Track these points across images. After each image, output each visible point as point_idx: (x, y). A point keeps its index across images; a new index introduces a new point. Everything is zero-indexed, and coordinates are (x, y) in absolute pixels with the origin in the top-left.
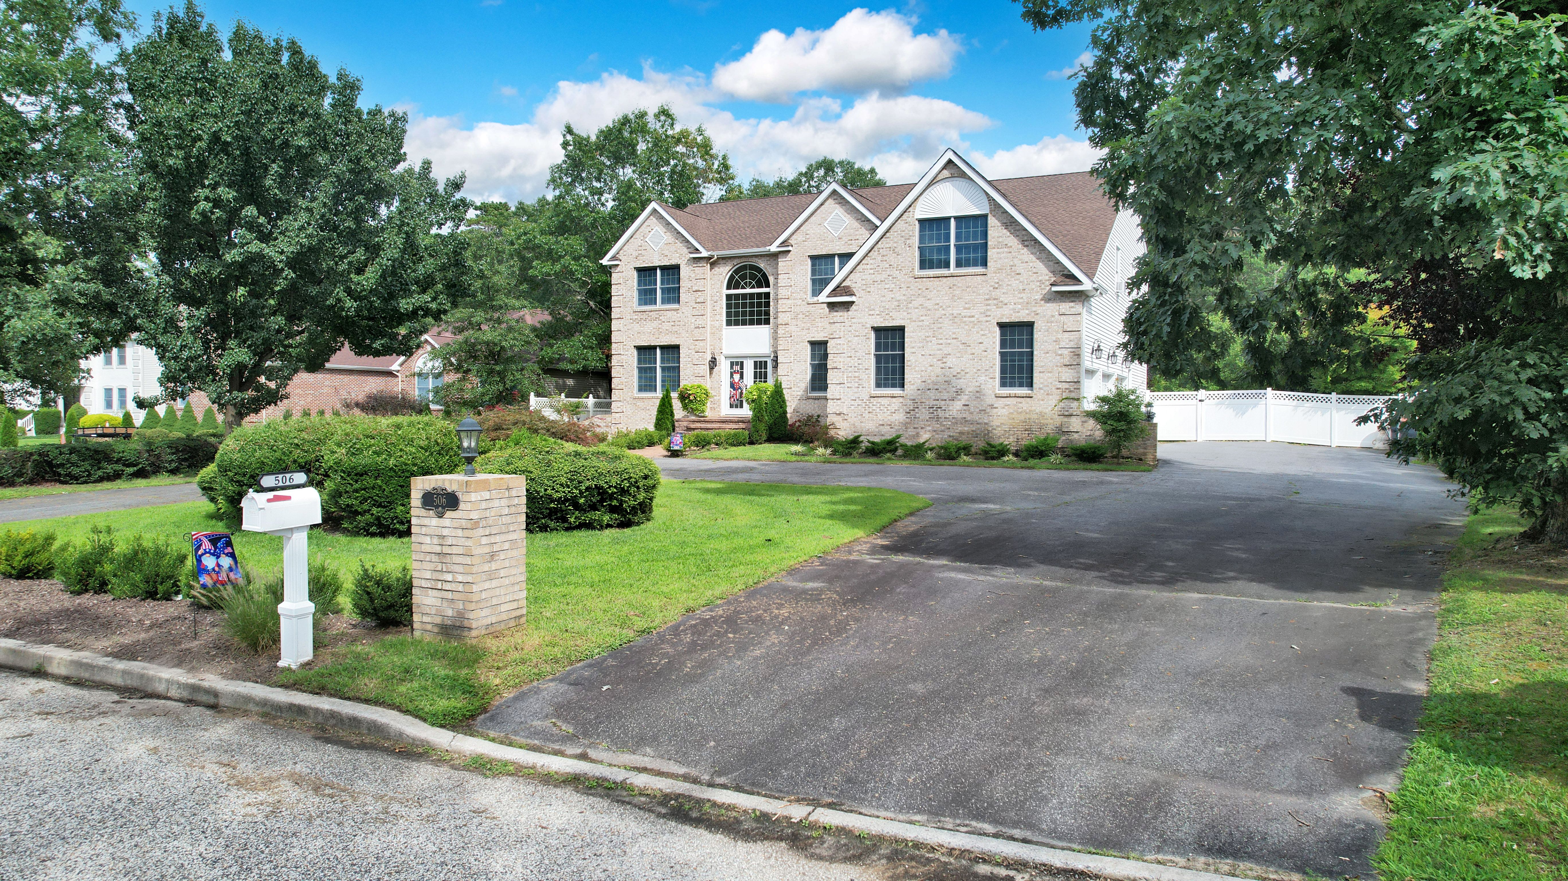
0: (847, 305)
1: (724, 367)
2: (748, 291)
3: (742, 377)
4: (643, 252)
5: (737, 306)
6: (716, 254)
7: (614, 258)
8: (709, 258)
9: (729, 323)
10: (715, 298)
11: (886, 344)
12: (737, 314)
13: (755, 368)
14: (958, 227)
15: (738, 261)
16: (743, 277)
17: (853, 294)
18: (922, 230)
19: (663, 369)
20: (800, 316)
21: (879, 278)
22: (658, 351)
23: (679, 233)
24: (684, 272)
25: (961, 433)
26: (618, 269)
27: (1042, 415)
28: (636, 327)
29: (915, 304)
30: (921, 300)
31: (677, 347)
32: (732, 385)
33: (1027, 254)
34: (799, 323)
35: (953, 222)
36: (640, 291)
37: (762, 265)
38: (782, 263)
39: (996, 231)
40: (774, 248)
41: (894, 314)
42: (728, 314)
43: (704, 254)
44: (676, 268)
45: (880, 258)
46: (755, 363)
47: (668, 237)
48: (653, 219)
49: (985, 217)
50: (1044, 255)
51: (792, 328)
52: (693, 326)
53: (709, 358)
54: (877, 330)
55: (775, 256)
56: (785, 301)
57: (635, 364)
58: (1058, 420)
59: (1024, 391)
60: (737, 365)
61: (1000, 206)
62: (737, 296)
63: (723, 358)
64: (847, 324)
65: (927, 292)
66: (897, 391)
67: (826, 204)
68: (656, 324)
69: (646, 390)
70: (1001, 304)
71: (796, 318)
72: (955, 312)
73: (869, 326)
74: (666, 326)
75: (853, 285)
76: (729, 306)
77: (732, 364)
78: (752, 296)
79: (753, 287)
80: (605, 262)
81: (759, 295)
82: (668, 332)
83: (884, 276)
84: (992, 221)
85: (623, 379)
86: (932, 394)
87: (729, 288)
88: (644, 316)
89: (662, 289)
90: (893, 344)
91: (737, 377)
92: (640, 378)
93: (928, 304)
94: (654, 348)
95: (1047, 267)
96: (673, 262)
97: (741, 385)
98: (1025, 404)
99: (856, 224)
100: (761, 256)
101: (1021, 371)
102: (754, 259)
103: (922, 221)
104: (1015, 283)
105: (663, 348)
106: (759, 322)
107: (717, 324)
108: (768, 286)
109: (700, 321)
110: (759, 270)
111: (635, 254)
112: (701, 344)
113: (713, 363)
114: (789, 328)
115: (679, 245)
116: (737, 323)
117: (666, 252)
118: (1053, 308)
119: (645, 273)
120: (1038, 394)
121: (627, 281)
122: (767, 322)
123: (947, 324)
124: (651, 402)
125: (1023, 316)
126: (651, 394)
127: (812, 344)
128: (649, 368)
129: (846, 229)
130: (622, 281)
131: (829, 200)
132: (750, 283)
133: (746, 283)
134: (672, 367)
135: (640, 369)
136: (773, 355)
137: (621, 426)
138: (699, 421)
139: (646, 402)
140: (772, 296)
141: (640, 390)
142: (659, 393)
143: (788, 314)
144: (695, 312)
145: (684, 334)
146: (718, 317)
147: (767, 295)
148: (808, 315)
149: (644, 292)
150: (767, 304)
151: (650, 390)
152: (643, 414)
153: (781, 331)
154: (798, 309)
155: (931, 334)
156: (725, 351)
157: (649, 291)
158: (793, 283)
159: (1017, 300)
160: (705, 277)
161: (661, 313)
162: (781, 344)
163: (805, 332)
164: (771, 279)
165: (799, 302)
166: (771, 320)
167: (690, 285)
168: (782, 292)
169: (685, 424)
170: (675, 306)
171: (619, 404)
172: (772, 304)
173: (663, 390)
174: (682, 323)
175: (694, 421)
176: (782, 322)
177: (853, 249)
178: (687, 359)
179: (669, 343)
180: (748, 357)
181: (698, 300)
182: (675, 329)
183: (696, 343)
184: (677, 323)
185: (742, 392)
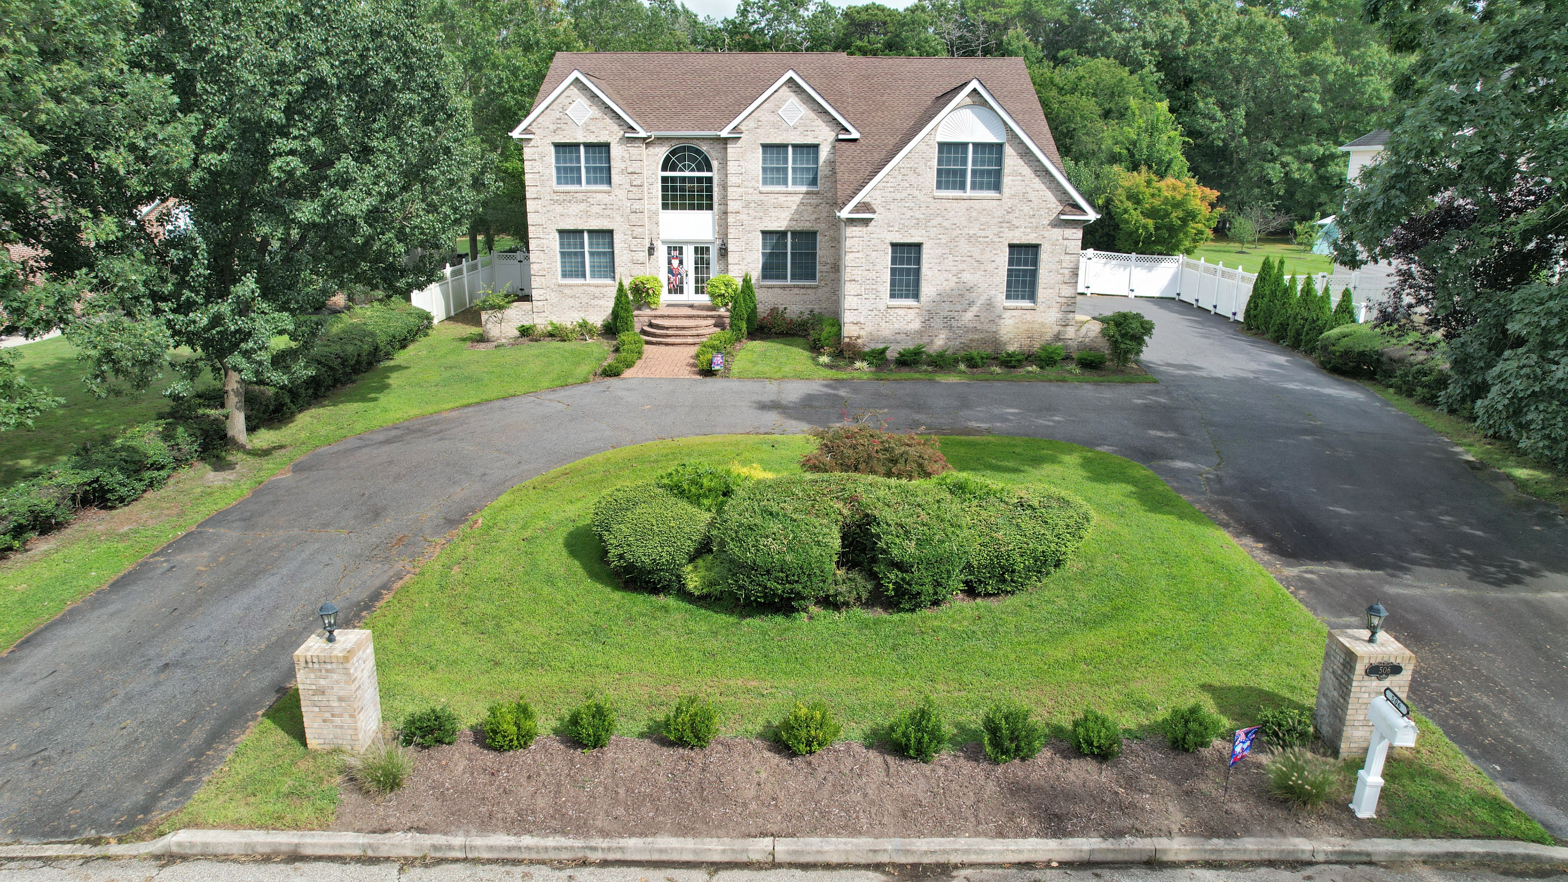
0: (866, 222)
1: (662, 252)
2: (687, 174)
3: (681, 263)
4: (563, 126)
5: (674, 189)
6: (654, 134)
7: (526, 131)
8: (644, 139)
9: (665, 206)
10: (650, 181)
11: (902, 259)
12: (674, 198)
13: (696, 253)
14: (975, 152)
15: (676, 142)
16: (681, 159)
17: (874, 212)
18: (940, 151)
19: (592, 254)
20: (752, 205)
21: (898, 196)
22: (586, 235)
23: (608, 107)
24: (616, 151)
25: (972, 340)
26: (532, 143)
27: (1043, 325)
28: (559, 209)
29: (934, 222)
30: (939, 220)
31: (610, 232)
32: (671, 271)
33: (1038, 184)
34: (751, 212)
35: (971, 147)
36: (558, 169)
37: (704, 148)
38: (731, 149)
39: (1011, 159)
40: (724, 134)
41: (913, 231)
42: (664, 198)
43: (642, 134)
44: (607, 146)
45: (900, 177)
46: (696, 249)
47: (594, 111)
48: (574, 91)
49: (1001, 146)
50: (1053, 186)
51: (743, 217)
52: (628, 211)
53: (648, 245)
54: (894, 245)
55: (725, 141)
56: (735, 189)
57: (558, 249)
58: (1056, 329)
59: (1026, 304)
60: (675, 250)
61: (1016, 136)
62: (673, 179)
63: (660, 243)
64: (866, 238)
65: (945, 213)
66: (911, 302)
67: (780, 91)
68: (583, 206)
69: (571, 276)
70: (1013, 227)
71: (747, 206)
72: (971, 232)
73: (888, 241)
74: (595, 209)
75: (873, 202)
76: (664, 189)
78: (691, 179)
79: (693, 170)
80: (516, 134)
81: (700, 180)
82: (599, 216)
83: (904, 195)
84: (1009, 150)
85: (545, 265)
86: (946, 306)
87: (664, 169)
88: (568, 197)
89: (587, 169)
90: (909, 259)
91: (675, 263)
92: (563, 264)
93: (946, 224)
94: (581, 232)
95: (1055, 196)
96: (602, 139)
97: (681, 271)
98: (1029, 315)
99: (812, 115)
100: (706, 139)
101: (1024, 286)
102: (696, 142)
103: (942, 146)
104: (1026, 209)
105: (590, 232)
106: (700, 207)
107: (653, 208)
108: (710, 169)
109: (637, 206)
110: (700, 153)
111: (552, 127)
112: (640, 230)
113: (651, 250)
114: (739, 217)
115: (608, 121)
116: (674, 207)
117: (593, 128)
118: (1057, 232)
119: (564, 149)
120: (1040, 307)
121: (542, 157)
122: (710, 207)
123: (963, 242)
124: (581, 290)
125: (1031, 239)
126: (580, 281)
127: (764, 233)
128: (576, 254)
129: (801, 119)
130: (536, 157)
131: (785, 88)
132: (689, 166)
133: (684, 166)
134: (604, 253)
135: (563, 254)
136: (718, 242)
137: (545, 314)
138: (662, 317)
139: (575, 290)
140: (715, 182)
141: (564, 275)
142: (589, 280)
143: (739, 202)
144: (631, 196)
145: (618, 218)
146: (654, 201)
147: (710, 180)
148: (760, 204)
149: (566, 169)
150: (710, 189)
151: (577, 276)
152: (571, 302)
153: (731, 219)
154: (749, 198)
155: (947, 251)
156: (663, 236)
157: (572, 169)
158: (743, 171)
159: (1027, 224)
160: (639, 158)
161: (588, 195)
162: (732, 232)
163: (757, 221)
164: (715, 164)
165: (751, 191)
166: (716, 206)
167: (623, 166)
168: (732, 180)
169: (646, 319)
170: (605, 187)
171: (542, 292)
172: (716, 189)
173: (593, 276)
174: (615, 207)
175: (656, 317)
176: (730, 209)
177: (809, 140)
178: (623, 245)
179: (600, 228)
180: (687, 243)
181: (634, 183)
182: (606, 213)
183: (634, 228)
184: (609, 206)
185: (682, 278)
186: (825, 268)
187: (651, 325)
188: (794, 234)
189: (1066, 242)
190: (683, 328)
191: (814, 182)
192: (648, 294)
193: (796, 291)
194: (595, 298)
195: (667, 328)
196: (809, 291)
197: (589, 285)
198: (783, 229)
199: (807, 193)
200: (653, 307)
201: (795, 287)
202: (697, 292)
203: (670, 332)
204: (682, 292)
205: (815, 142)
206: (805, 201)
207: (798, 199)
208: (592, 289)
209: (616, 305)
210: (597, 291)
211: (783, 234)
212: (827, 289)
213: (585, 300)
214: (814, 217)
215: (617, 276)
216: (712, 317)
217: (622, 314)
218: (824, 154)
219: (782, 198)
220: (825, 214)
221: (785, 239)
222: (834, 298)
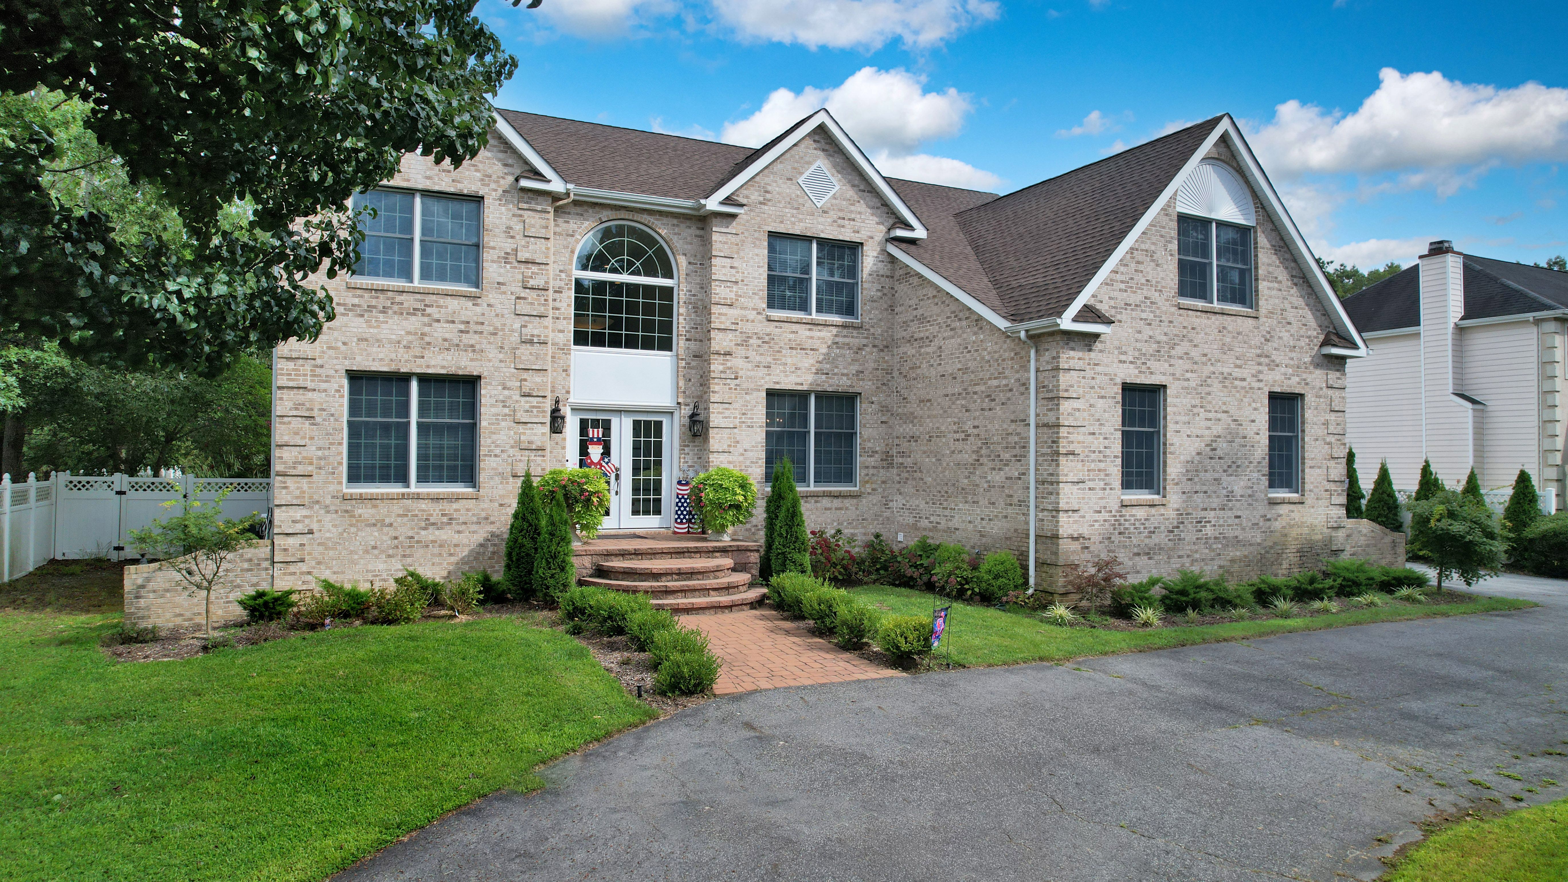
0: (1095, 340)
1: (572, 428)
2: (625, 278)
3: (607, 452)
5: (599, 305)
6: (576, 190)
8: (555, 197)
11: (1136, 414)
12: (599, 322)
13: (636, 432)
14: (1219, 236)
15: (611, 214)
16: (617, 250)
17: (1110, 323)
18: (1180, 229)
19: (425, 429)
20: (754, 341)
22: (415, 386)
24: (496, 214)
27: (1312, 528)
28: (356, 325)
29: (1179, 350)
30: (1185, 346)
31: (472, 382)
34: (751, 354)
35: (1213, 227)
37: (663, 230)
38: (719, 236)
39: (1265, 254)
40: (713, 204)
41: (1153, 364)
42: (579, 320)
43: (557, 185)
44: (478, 200)
46: (636, 424)
49: (1252, 230)
50: (1312, 301)
51: (736, 362)
52: (515, 338)
53: (550, 412)
54: (1126, 388)
56: (725, 309)
57: (344, 414)
58: (1326, 534)
59: (1292, 494)
60: (596, 426)
62: (600, 286)
63: (569, 410)
64: (1089, 373)
65: (1192, 335)
66: (1152, 496)
67: (802, 146)
68: (415, 323)
69: (370, 478)
70: (1273, 366)
71: (744, 343)
72: (1225, 370)
73: (1119, 381)
74: (442, 331)
75: (1105, 304)
76: (580, 304)
77: (584, 426)
78: (632, 289)
79: (637, 273)
81: (649, 290)
82: (448, 346)
83: (1139, 297)
84: (1262, 240)
85: (311, 451)
86: (1198, 500)
87: (579, 267)
88: (382, 301)
89: (427, 246)
90: (1147, 414)
92: (353, 449)
93: (1195, 353)
94: (403, 379)
95: (1316, 318)
96: (468, 187)
98: (1296, 513)
99: (851, 193)
100: (661, 213)
102: (645, 218)
103: (1183, 221)
104: (1285, 336)
105: (424, 379)
106: (648, 344)
107: (560, 338)
108: (669, 272)
109: (534, 329)
110: (651, 241)
112: (538, 378)
113: (556, 422)
114: (732, 362)
116: (598, 341)
118: (1322, 376)
120: (1309, 498)
122: (666, 345)
123: (1216, 386)
124: (397, 508)
125: (1291, 385)
126: (395, 489)
127: (771, 394)
128: (386, 428)
129: (834, 197)
131: (809, 142)
132: (630, 264)
133: (621, 263)
134: (452, 428)
135: (355, 429)
136: (687, 411)
137: (304, 567)
138: (623, 554)
139: (383, 508)
140: (681, 297)
141: (354, 477)
142: (416, 487)
143: (730, 335)
144: (523, 308)
145: (493, 353)
146: (561, 324)
147: (667, 293)
148: (767, 341)
149: (374, 243)
150: (668, 311)
151: (385, 478)
152: (372, 536)
153: (716, 366)
154: (748, 328)
155: (1197, 402)
156: (576, 398)
157: (389, 243)
158: (739, 277)
159: (1288, 362)
160: (543, 233)
161: (429, 299)
162: (718, 391)
163: (762, 371)
164: (681, 263)
165: (752, 315)
166: (680, 343)
167: (508, 245)
168: (720, 292)
169: (586, 561)
170: (464, 288)
171: (299, 513)
172: (680, 311)
173: (422, 478)
174: (487, 328)
175: (608, 555)
176: (715, 346)
177: (847, 235)
178: (499, 409)
179: (453, 370)
180: (619, 411)
181: (532, 283)
182: (467, 339)
183: (525, 375)
184: (473, 327)
185: (608, 481)
187: (599, 574)
188: (822, 397)
189: (1330, 392)
191: (849, 309)
193: (826, 502)
194: (429, 524)
196: (848, 502)
197: (418, 497)
198: (805, 388)
199: (842, 326)
201: (825, 495)
202: (635, 512)
205: (856, 238)
206: (840, 340)
207: (830, 334)
208: (423, 505)
210: (435, 510)
211: (801, 397)
212: (876, 498)
213: (404, 530)
214: (854, 368)
215: (485, 477)
216: (719, 551)
218: (869, 261)
219: (803, 332)
220: (871, 365)
221: (806, 407)
222: (887, 514)
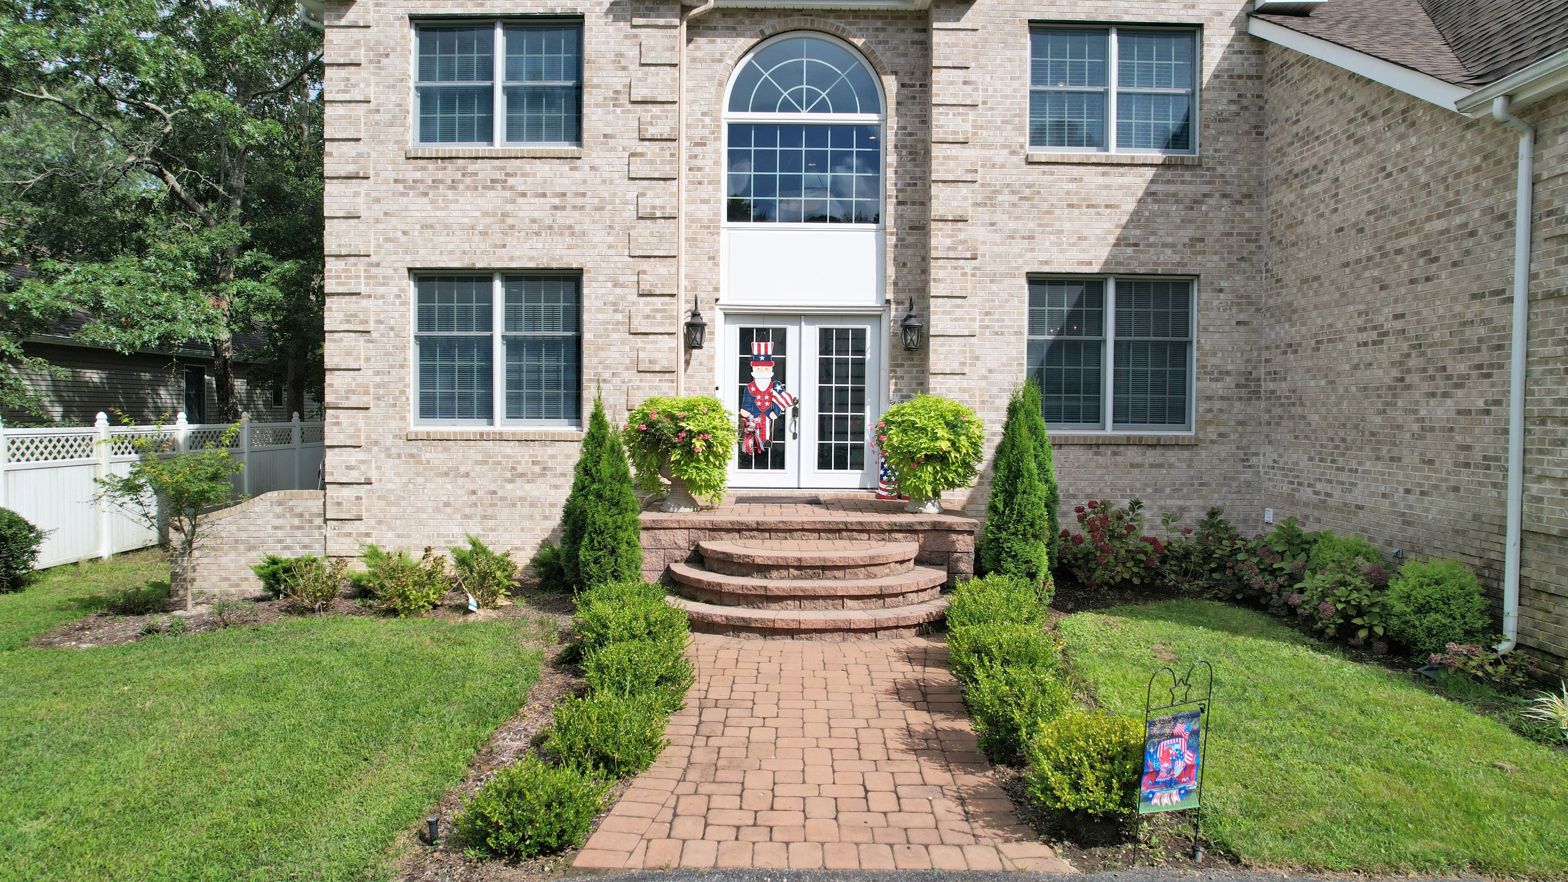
1: (724, 342)
2: (804, 117)
3: (780, 376)
5: (765, 161)
8: (687, 4)
9: (737, 211)
10: (698, 133)
12: (765, 187)
13: (825, 347)
15: (777, 24)
16: (790, 76)
19: (513, 346)
20: (1004, 198)
22: (498, 288)
24: (601, 39)
26: (351, 16)
28: (419, 207)
31: (573, 278)
32: (746, 398)
34: (1000, 218)
36: (426, 97)
37: (861, 43)
38: (943, 37)
42: (736, 185)
44: (574, 25)
46: (825, 334)
51: (975, 233)
52: (630, 213)
53: (685, 318)
56: (955, 150)
57: (411, 327)
60: (763, 337)
62: (766, 132)
63: (719, 316)
68: (493, 199)
69: (448, 413)
71: (989, 202)
74: (529, 209)
76: (736, 160)
77: (746, 336)
78: (816, 132)
79: (822, 108)
81: (842, 133)
82: (538, 228)
85: (367, 376)
87: (734, 106)
88: (451, 171)
89: (512, 95)
91: (762, 376)
92: (426, 374)
94: (484, 277)
96: (561, 6)
97: (778, 399)
102: (832, 23)
105: (511, 276)
106: (841, 216)
107: (704, 211)
108: (872, 104)
109: (656, 198)
112: (662, 269)
113: (695, 332)
114: (965, 232)
116: (764, 214)
119: (446, 37)
121: (380, 56)
122: (869, 214)
124: (474, 452)
126: (475, 426)
127: (1036, 280)
128: (466, 344)
130: (361, 55)
132: (812, 95)
133: (797, 96)
134: (552, 345)
135: (426, 346)
136: (896, 313)
137: (360, 527)
138: (739, 529)
139: (457, 451)
141: (427, 410)
142: (501, 423)
143: (964, 189)
144: (640, 168)
145: (598, 236)
146: (705, 191)
147: (870, 134)
148: (1027, 196)
149: (449, 98)
150: (871, 162)
151: (466, 413)
152: (445, 489)
153: (940, 240)
154: (995, 177)
156: (728, 296)
157: (466, 95)
158: (978, 98)
160: (667, 58)
161: (511, 167)
162: (944, 279)
163: (1019, 246)
164: (889, 87)
165: (1000, 156)
166: (888, 209)
167: (618, 81)
169: (682, 538)
170: (565, 147)
171: (353, 457)
172: (890, 158)
173: (514, 411)
174: (591, 201)
175: (715, 530)
176: (937, 208)
177: (1172, 12)
178: (608, 315)
179: (544, 263)
180: (798, 316)
181: (651, 132)
182: (563, 218)
183: (645, 265)
184: (571, 200)
185: (782, 418)
186: (1218, 388)
187: (698, 558)
188: (1127, 284)
190: (823, 569)
192: (689, 453)
193: (1132, 454)
194: (518, 476)
195: (764, 569)
196: (1172, 456)
197: (501, 438)
198: (1095, 269)
199: (1166, 165)
200: (702, 498)
201: (1129, 442)
202: (824, 463)
203: (776, 583)
204: (779, 462)
205: (1188, 16)
206: (1159, 188)
207: (1140, 179)
208: (508, 448)
209: (580, 489)
210: (523, 455)
211: (1090, 285)
212: (1223, 450)
213: (484, 483)
214: (1186, 234)
215: (588, 410)
216: (909, 530)
217: (600, 516)
218: (1214, 53)
220: (1218, 228)
221: (1100, 301)
222: (1248, 475)
